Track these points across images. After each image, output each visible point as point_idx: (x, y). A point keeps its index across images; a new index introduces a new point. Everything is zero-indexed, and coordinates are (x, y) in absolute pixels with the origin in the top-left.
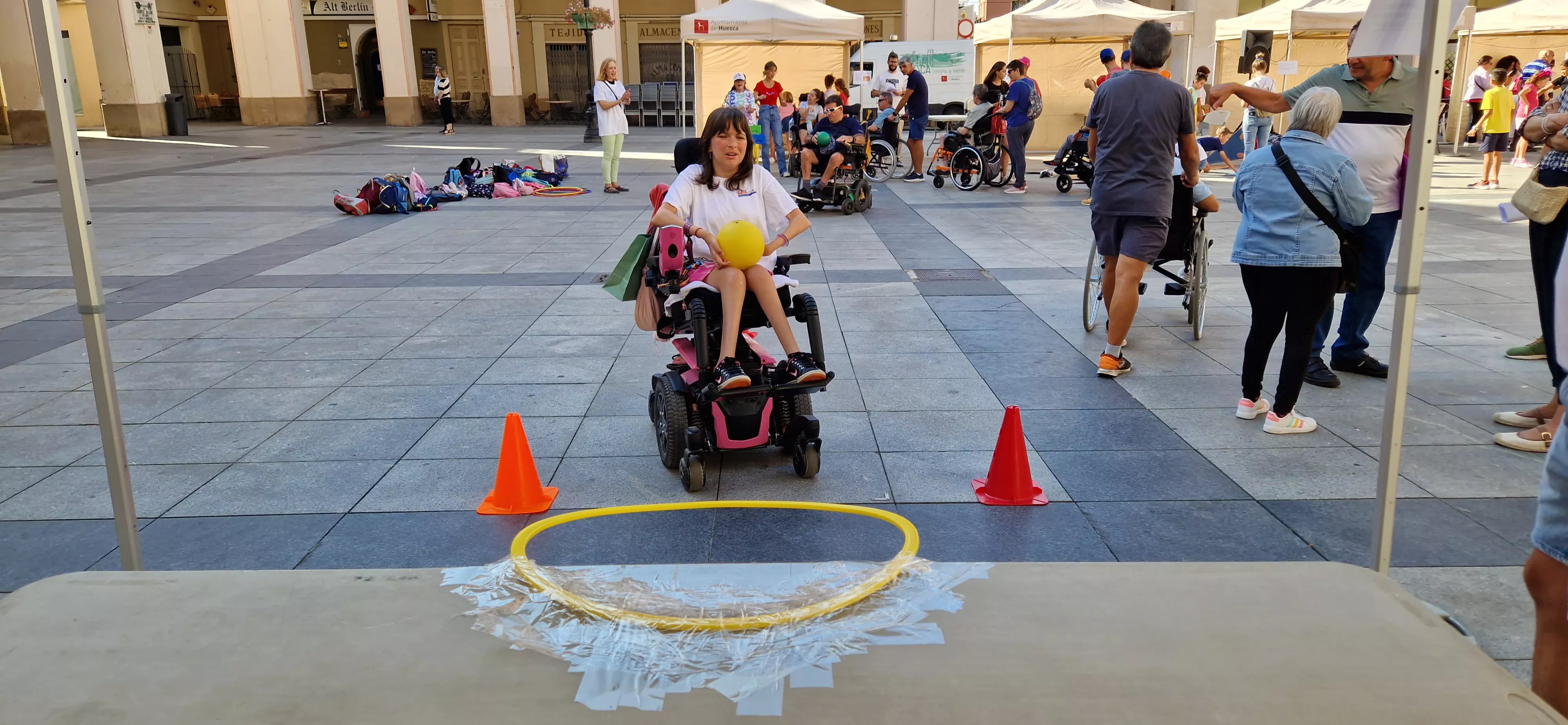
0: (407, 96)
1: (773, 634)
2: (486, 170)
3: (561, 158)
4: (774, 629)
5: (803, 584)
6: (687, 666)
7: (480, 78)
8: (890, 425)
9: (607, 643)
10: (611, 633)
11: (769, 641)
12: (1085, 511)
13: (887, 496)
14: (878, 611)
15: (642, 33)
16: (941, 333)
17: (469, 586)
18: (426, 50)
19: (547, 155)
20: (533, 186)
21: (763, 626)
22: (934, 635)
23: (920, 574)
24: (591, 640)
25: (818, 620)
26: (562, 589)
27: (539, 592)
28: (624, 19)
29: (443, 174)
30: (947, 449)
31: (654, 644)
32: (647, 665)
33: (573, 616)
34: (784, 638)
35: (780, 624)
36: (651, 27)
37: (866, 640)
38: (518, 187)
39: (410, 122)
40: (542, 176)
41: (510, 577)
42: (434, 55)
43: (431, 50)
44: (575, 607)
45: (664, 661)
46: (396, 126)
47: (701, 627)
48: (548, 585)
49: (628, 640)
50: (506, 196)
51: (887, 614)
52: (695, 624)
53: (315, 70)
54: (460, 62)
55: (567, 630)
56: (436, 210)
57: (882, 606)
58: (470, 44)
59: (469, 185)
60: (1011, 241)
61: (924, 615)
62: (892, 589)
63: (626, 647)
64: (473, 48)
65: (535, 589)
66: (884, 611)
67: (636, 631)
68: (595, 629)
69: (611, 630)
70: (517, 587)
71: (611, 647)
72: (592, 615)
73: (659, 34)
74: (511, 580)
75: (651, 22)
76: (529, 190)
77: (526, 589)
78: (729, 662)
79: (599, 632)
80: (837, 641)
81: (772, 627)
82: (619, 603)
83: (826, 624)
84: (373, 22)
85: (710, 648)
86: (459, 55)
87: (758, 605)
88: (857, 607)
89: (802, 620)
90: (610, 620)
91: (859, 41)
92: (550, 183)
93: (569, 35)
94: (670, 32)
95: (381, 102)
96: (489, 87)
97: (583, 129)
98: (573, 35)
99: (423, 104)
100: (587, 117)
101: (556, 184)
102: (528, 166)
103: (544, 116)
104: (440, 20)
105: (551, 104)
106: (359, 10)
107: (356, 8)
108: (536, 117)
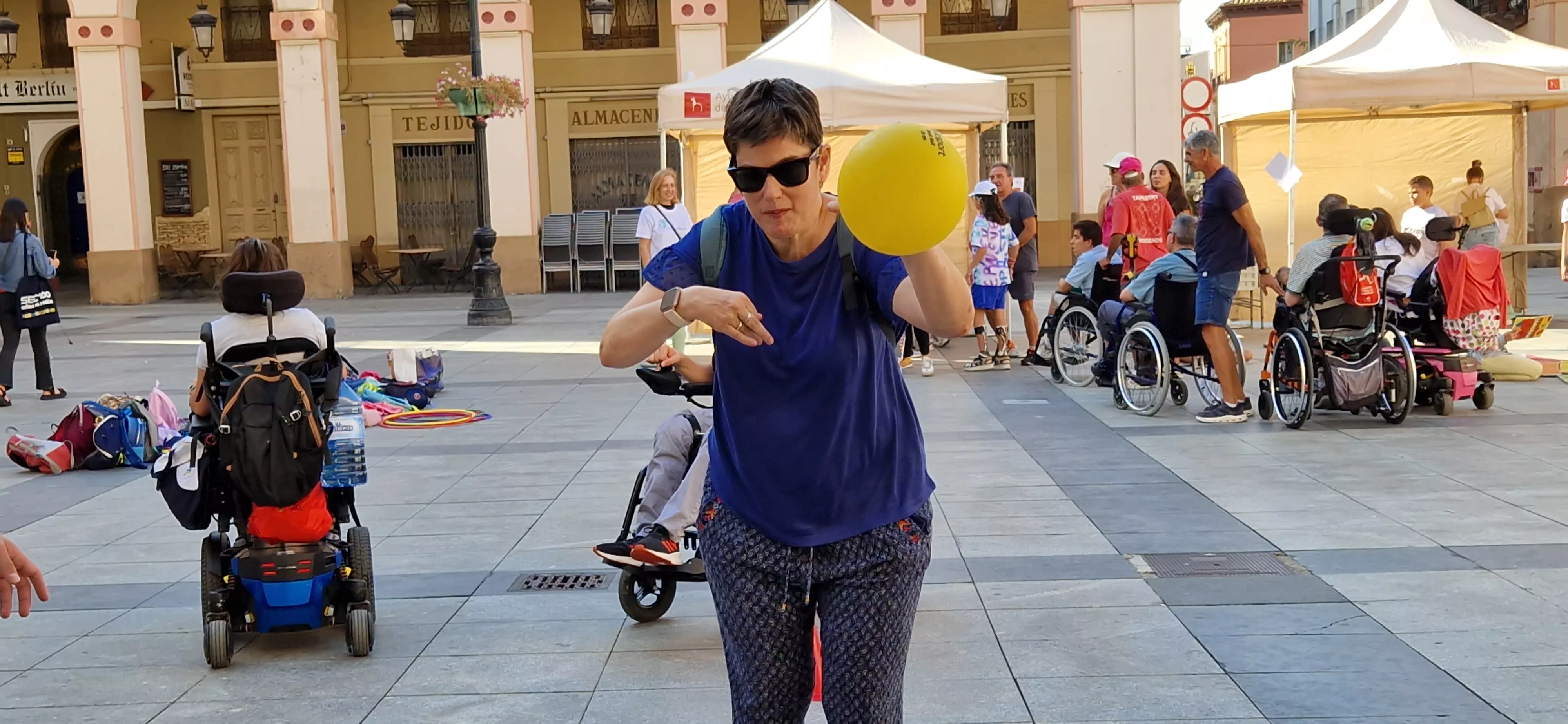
0: (131, 247)
3: (430, 355)
7: (268, 210)
15: (576, 119)
16: (1214, 679)
18: (171, 163)
19: (403, 351)
20: (379, 410)
28: (542, 95)
36: (592, 109)
39: (135, 298)
40: (396, 390)
42: (185, 171)
43: (179, 163)
46: (108, 304)
54: (232, 183)
58: (252, 148)
64: (258, 157)
73: (608, 121)
75: (592, 100)
76: (375, 416)
84: (75, 115)
86: (232, 171)
91: (998, 123)
92: (411, 403)
93: (438, 127)
94: (633, 116)
95: (82, 261)
96: (286, 227)
97: (469, 298)
98: (447, 128)
99: (161, 264)
100: (473, 278)
101: (421, 405)
102: (369, 371)
103: (389, 277)
104: (198, 108)
105: (403, 254)
106: (48, 94)
107: (44, 91)
108: (373, 279)
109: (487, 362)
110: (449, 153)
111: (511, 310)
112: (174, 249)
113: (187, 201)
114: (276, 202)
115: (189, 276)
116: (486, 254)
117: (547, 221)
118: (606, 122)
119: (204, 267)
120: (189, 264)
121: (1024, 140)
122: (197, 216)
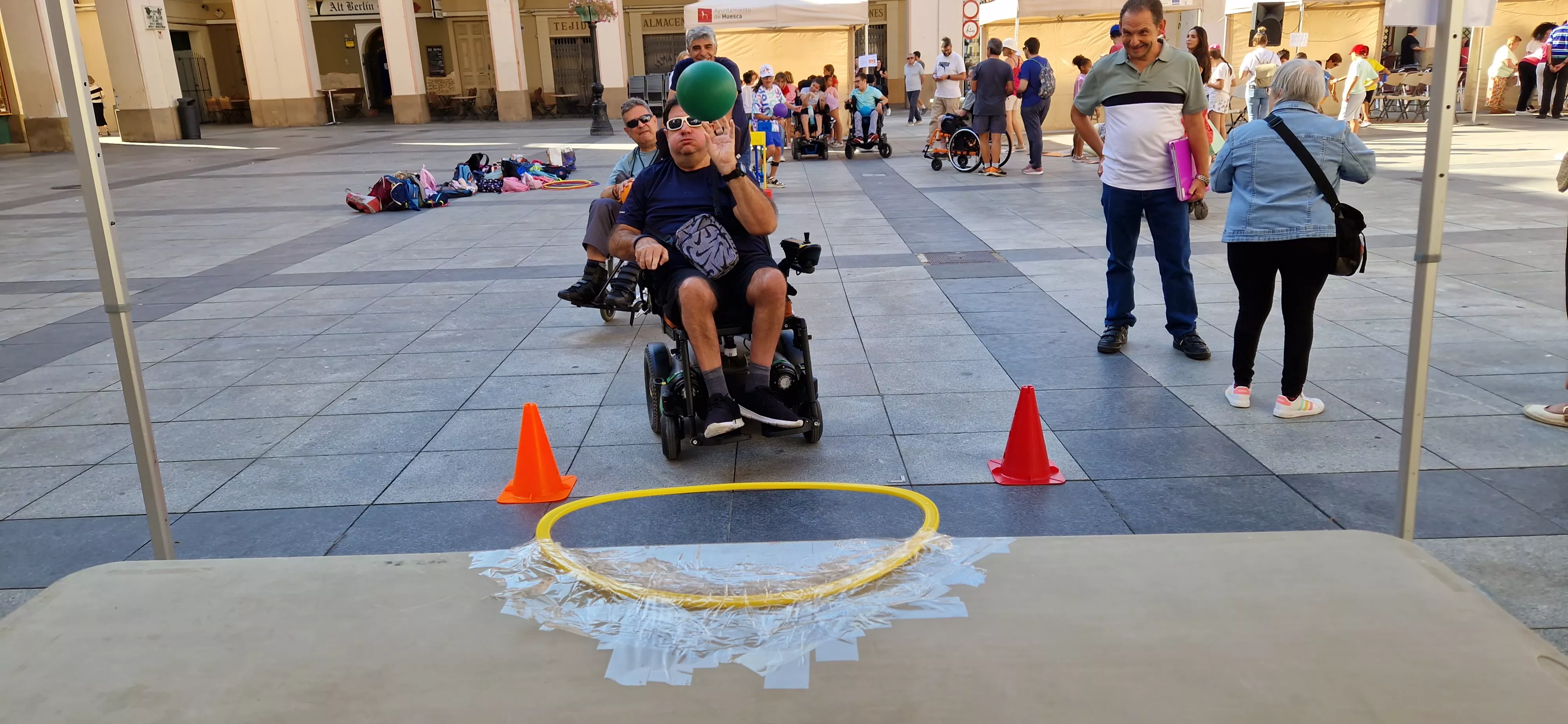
0: (413, 93)
1: (797, 610)
2: (495, 165)
3: (569, 151)
4: (798, 605)
5: (825, 561)
6: (713, 642)
7: (486, 73)
8: (904, 408)
9: (634, 621)
10: (637, 612)
11: (794, 617)
12: (1103, 489)
13: (903, 479)
14: (901, 586)
15: (646, 24)
16: (952, 316)
17: (496, 568)
18: (432, 47)
19: (555, 149)
20: (541, 180)
21: (787, 603)
22: (957, 608)
23: (941, 549)
24: (618, 619)
25: (841, 596)
26: (588, 570)
27: (565, 573)
28: (627, 11)
29: (452, 169)
30: (962, 430)
31: (680, 621)
32: (674, 642)
33: (599, 595)
34: (809, 614)
35: (804, 601)
36: (654, 18)
37: (890, 615)
38: (527, 181)
39: (418, 119)
40: (550, 169)
41: (537, 559)
42: (440, 52)
43: (436, 47)
44: (601, 587)
45: (691, 637)
46: (403, 124)
47: (726, 604)
48: (574, 566)
49: (654, 618)
50: (515, 190)
51: (910, 589)
52: (721, 601)
53: (324, 69)
54: (466, 59)
55: (595, 610)
56: (447, 206)
57: (904, 581)
58: (474, 39)
59: (479, 182)
60: (1021, 222)
61: (946, 590)
62: (914, 565)
63: (653, 624)
64: (478, 44)
65: (562, 571)
66: (907, 586)
67: (662, 609)
68: (622, 608)
69: (638, 609)
70: (543, 569)
71: (639, 625)
72: (619, 594)
73: (663, 25)
74: (538, 562)
75: (654, 13)
76: (538, 183)
77: (553, 570)
78: (755, 638)
79: (626, 611)
80: (861, 615)
81: (796, 604)
82: (644, 582)
83: (849, 599)
84: (379, 21)
85: (736, 623)
86: (465, 52)
87: (782, 582)
88: (880, 583)
89: (826, 596)
90: (636, 598)
91: (864, 26)
92: (558, 177)
93: (572, 28)
94: (673, 22)
95: (389, 100)
96: (495, 83)
97: (591, 121)
98: (578, 28)
99: (430, 102)
100: (592, 110)
101: (563, 178)
102: (536, 160)
103: (550, 110)
104: (444, 17)
105: (557, 97)
106: (364, 9)
107: (362, 7)
108: (542, 111)
110: (579, 42)
111: (611, 127)
112: (437, 94)
113: (442, 68)
114: (489, 68)
115: (446, 109)
116: (599, 97)
117: (632, 78)
118: (661, 25)
119: (454, 104)
120: (445, 102)
121: (880, 36)
122: (448, 77)
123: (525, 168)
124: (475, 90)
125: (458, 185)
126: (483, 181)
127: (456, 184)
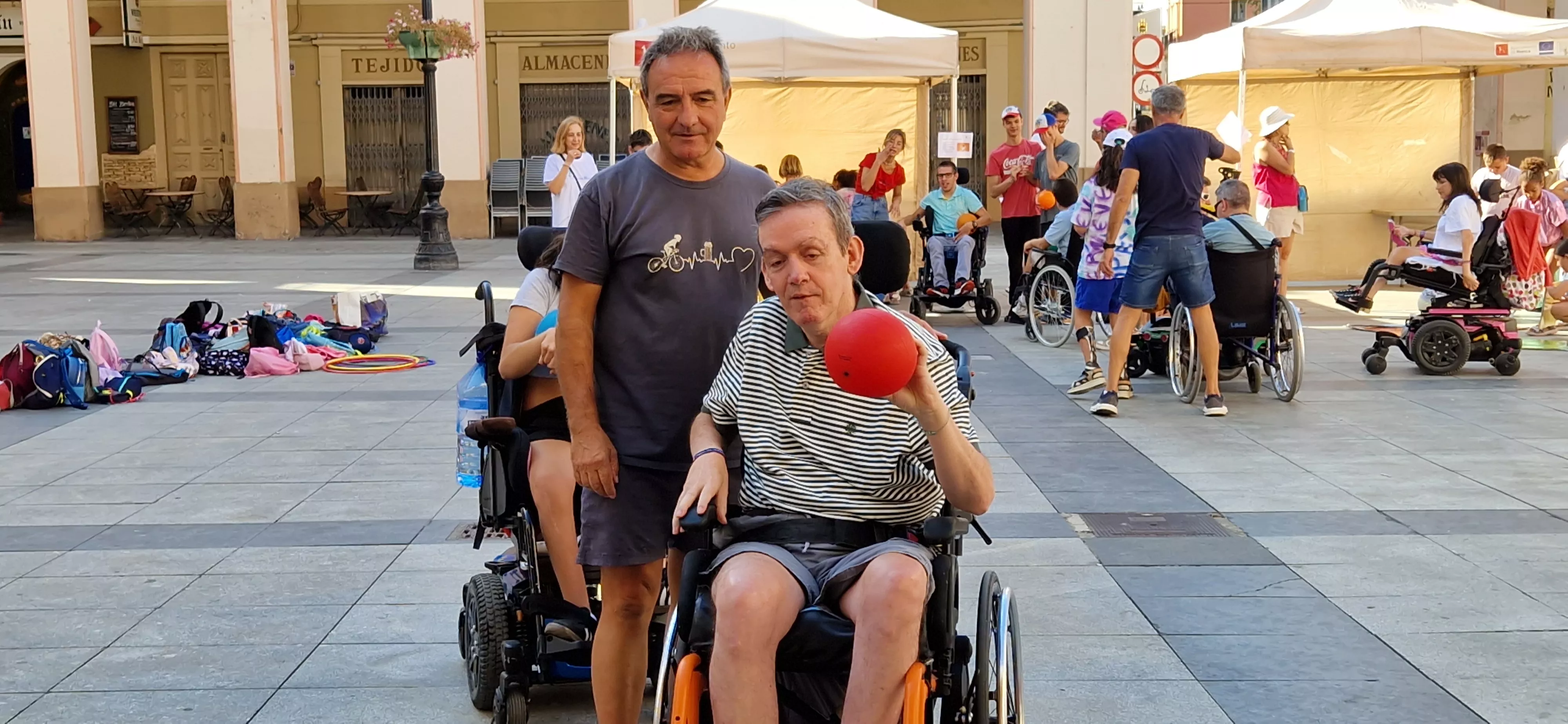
0: (77, 184)
2: (234, 323)
3: (374, 299)
7: (216, 149)
15: (527, 64)
16: (1148, 641)
18: (117, 100)
19: (348, 294)
20: (323, 354)
28: (492, 39)
29: (149, 332)
36: (543, 54)
38: (295, 355)
39: (79, 234)
40: (339, 334)
42: (132, 108)
43: (125, 100)
46: (52, 241)
50: (270, 372)
54: (180, 122)
56: (140, 400)
58: (200, 87)
59: (202, 355)
64: (206, 96)
73: (560, 66)
75: (543, 45)
76: (317, 360)
84: (21, 49)
86: (179, 109)
91: (949, 77)
92: (354, 348)
93: (388, 69)
94: (584, 62)
95: (27, 196)
96: (233, 166)
97: (416, 242)
98: (397, 70)
99: (106, 201)
100: (421, 222)
101: (365, 349)
102: (313, 315)
103: (335, 220)
104: (145, 45)
105: (350, 196)
108: (320, 221)
109: (432, 307)
110: (398, 95)
111: (458, 254)
112: (120, 186)
113: (134, 138)
114: (224, 141)
115: (135, 214)
116: (433, 198)
117: (496, 165)
118: (556, 68)
119: (150, 206)
120: (134, 202)
121: (975, 95)
122: (144, 154)
123: (292, 330)
124: (193, 180)
125: (162, 360)
126: (209, 354)
127: (158, 359)
